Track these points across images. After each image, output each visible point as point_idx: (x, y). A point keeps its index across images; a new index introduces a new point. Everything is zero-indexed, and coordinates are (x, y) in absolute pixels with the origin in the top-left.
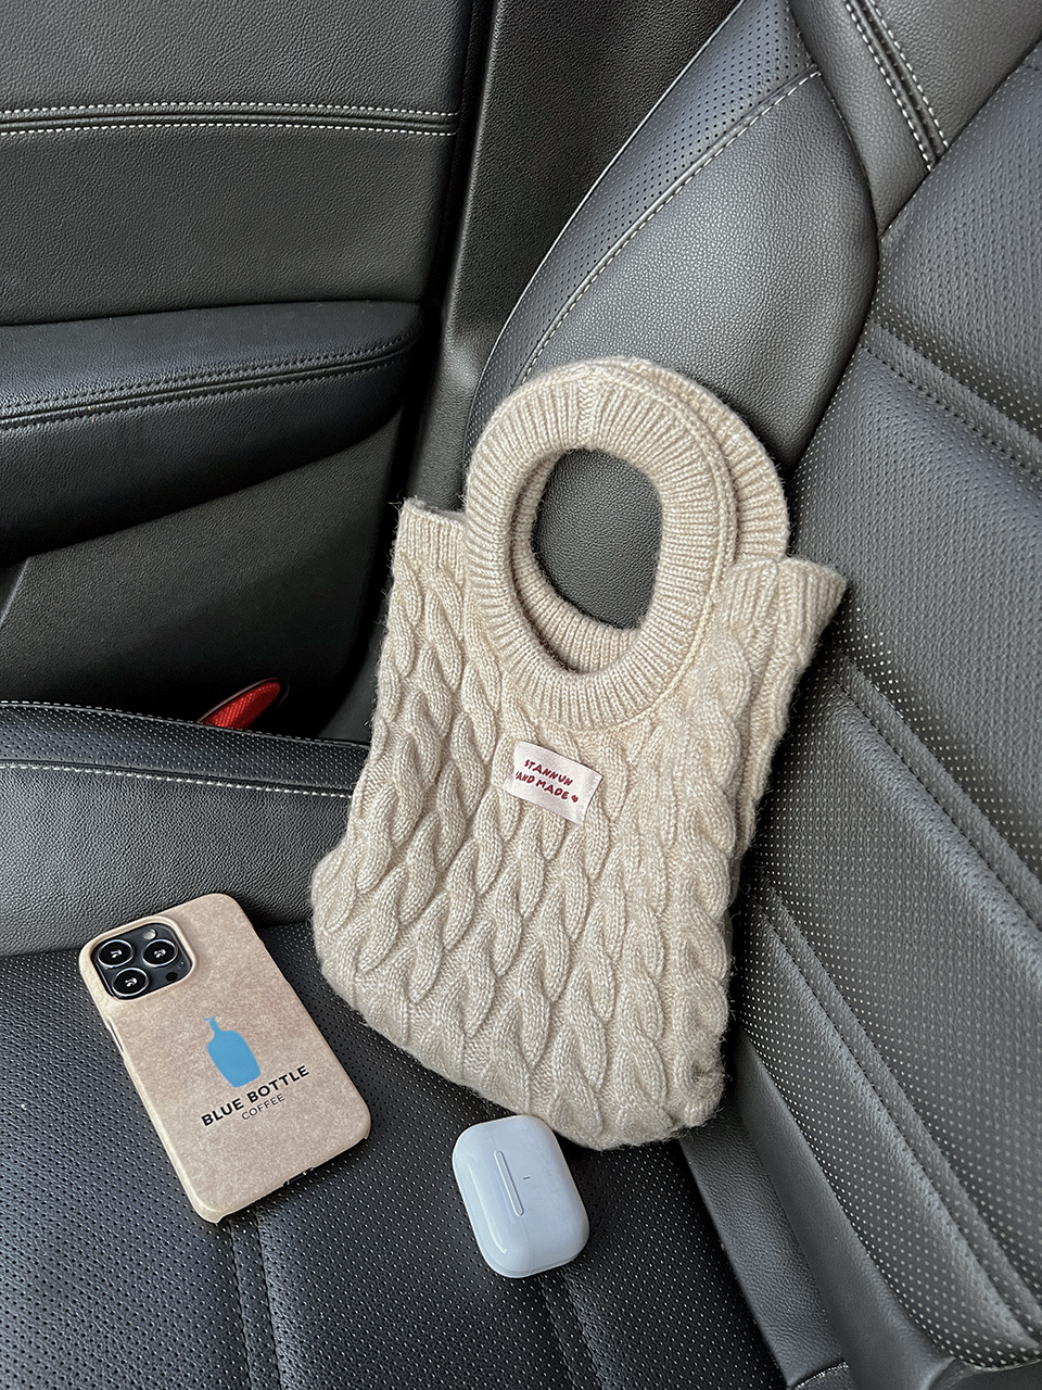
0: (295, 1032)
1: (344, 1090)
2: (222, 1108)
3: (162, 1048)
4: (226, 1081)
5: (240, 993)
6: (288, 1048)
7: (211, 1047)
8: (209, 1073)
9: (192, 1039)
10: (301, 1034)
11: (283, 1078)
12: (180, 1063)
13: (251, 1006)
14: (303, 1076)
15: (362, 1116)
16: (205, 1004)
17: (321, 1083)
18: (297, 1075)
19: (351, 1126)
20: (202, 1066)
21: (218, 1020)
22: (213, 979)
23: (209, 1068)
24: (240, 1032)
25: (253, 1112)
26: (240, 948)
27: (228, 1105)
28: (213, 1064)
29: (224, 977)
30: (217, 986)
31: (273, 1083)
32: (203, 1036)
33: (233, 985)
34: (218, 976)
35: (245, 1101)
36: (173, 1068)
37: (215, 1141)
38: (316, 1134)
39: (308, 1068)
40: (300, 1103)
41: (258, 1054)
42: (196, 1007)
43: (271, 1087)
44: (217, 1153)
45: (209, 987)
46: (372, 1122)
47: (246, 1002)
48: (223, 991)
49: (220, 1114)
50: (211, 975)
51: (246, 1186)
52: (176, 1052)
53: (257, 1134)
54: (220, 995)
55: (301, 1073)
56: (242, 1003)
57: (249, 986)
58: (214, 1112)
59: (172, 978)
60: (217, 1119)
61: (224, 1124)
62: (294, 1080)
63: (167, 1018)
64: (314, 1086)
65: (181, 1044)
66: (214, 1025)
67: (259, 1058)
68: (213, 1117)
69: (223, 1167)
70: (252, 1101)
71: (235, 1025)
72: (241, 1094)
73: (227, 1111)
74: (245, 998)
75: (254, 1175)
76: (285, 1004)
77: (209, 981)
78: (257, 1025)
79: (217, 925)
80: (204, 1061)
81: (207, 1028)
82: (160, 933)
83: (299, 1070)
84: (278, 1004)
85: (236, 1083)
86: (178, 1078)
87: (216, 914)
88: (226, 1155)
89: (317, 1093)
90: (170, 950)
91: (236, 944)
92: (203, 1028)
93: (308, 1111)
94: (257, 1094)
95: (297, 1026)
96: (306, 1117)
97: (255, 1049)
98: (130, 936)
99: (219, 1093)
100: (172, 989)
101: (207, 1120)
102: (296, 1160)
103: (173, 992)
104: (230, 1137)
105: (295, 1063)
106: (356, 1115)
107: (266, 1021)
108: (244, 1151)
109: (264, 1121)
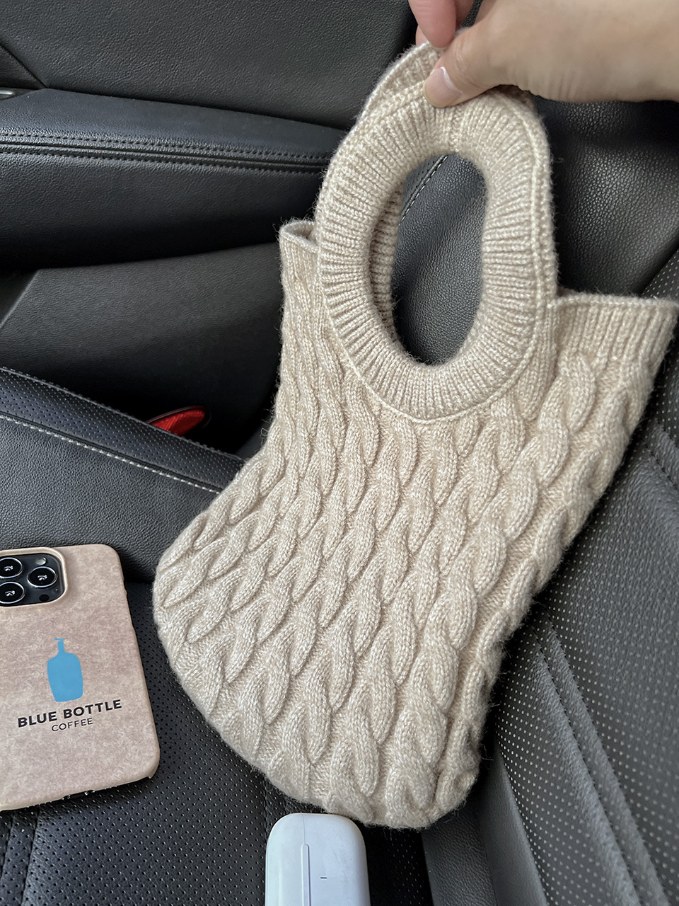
0: (123, 670)
1: (145, 730)
2: (38, 716)
3: (12, 652)
4: (51, 694)
5: (92, 626)
6: (113, 682)
7: (50, 663)
8: (41, 683)
9: (39, 651)
10: (127, 673)
11: (99, 705)
12: (20, 669)
13: (97, 638)
14: (115, 708)
15: (151, 757)
16: (60, 626)
17: (128, 718)
18: (111, 705)
19: (139, 763)
20: (37, 675)
21: (66, 642)
22: (76, 609)
23: (42, 679)
24: (79, 657)
25: (63, 727)
26: (107, 591)
27: (45, 715)
28: (46, 676)
29: (85, 610)
30: (76, 615)
31: (89, 707)
32: (48, 651)
33: (89, 618)
34: (80, 608)
35: (59, 715)
36: (13, 671)
37: (21, 742)
38: (107, 761)
39: (123, 702)
40: (104, 731)
41: (86, 679)
42: (53, 627)
43: (86, 710)
44: (18, 753)
45: (70, 614)
46: (159, 767)
47: (94, 635)
48: (79, 620)
49: (34, 720)
50: (75, 605)
51: (31, 790)
52: (21, 659)
53: (58, 747)
54: (76, 623)
55: (115, 705)
56: (91, 634)
57: (102, 623)
58: (30, 717)
59: (44, 599)
60: (31, 724)
61: (34, 730)
62: (107, 709)
63: (26, 629)
64: (122, 718)
65: (28, 653)
66: (61, 645)
67: (86, 683)
68: (28, 721)
69: (18, 767)
70: (66, 717)
71: (78, 650)
72: (59, 708)
73: (42, 719)
74: (95, 630)
75: (41, 782)
76: (124, 644)
77: (71, 610)
78: (95, 655)
79: (95, 569)
80: (40, 672)
81: (55, 646)
82: (49, 563)
83: (114, 702)
84: (119, 643)
85: (59, 698)
86: (13, 681)
87: (98, 560)
88: (25, 757)
89: (122, 727)
90: (51, 577)
91: (104, 587)
92: (52, 645)
93: (108, 739)
94: (72, 713)
95: (127, 665)
96: (105, 744)
97: (87, 674)
98: (26, 558)
99: (42, 703)
100: (39, 608)
101: (22, 722)
102: (81, 780)
103: (39, 610)
104: (34, 743)
105: (113, 695)
106: (146, 754)
107: (104, 655)
108: (42, 758)
109: (69, 738)
